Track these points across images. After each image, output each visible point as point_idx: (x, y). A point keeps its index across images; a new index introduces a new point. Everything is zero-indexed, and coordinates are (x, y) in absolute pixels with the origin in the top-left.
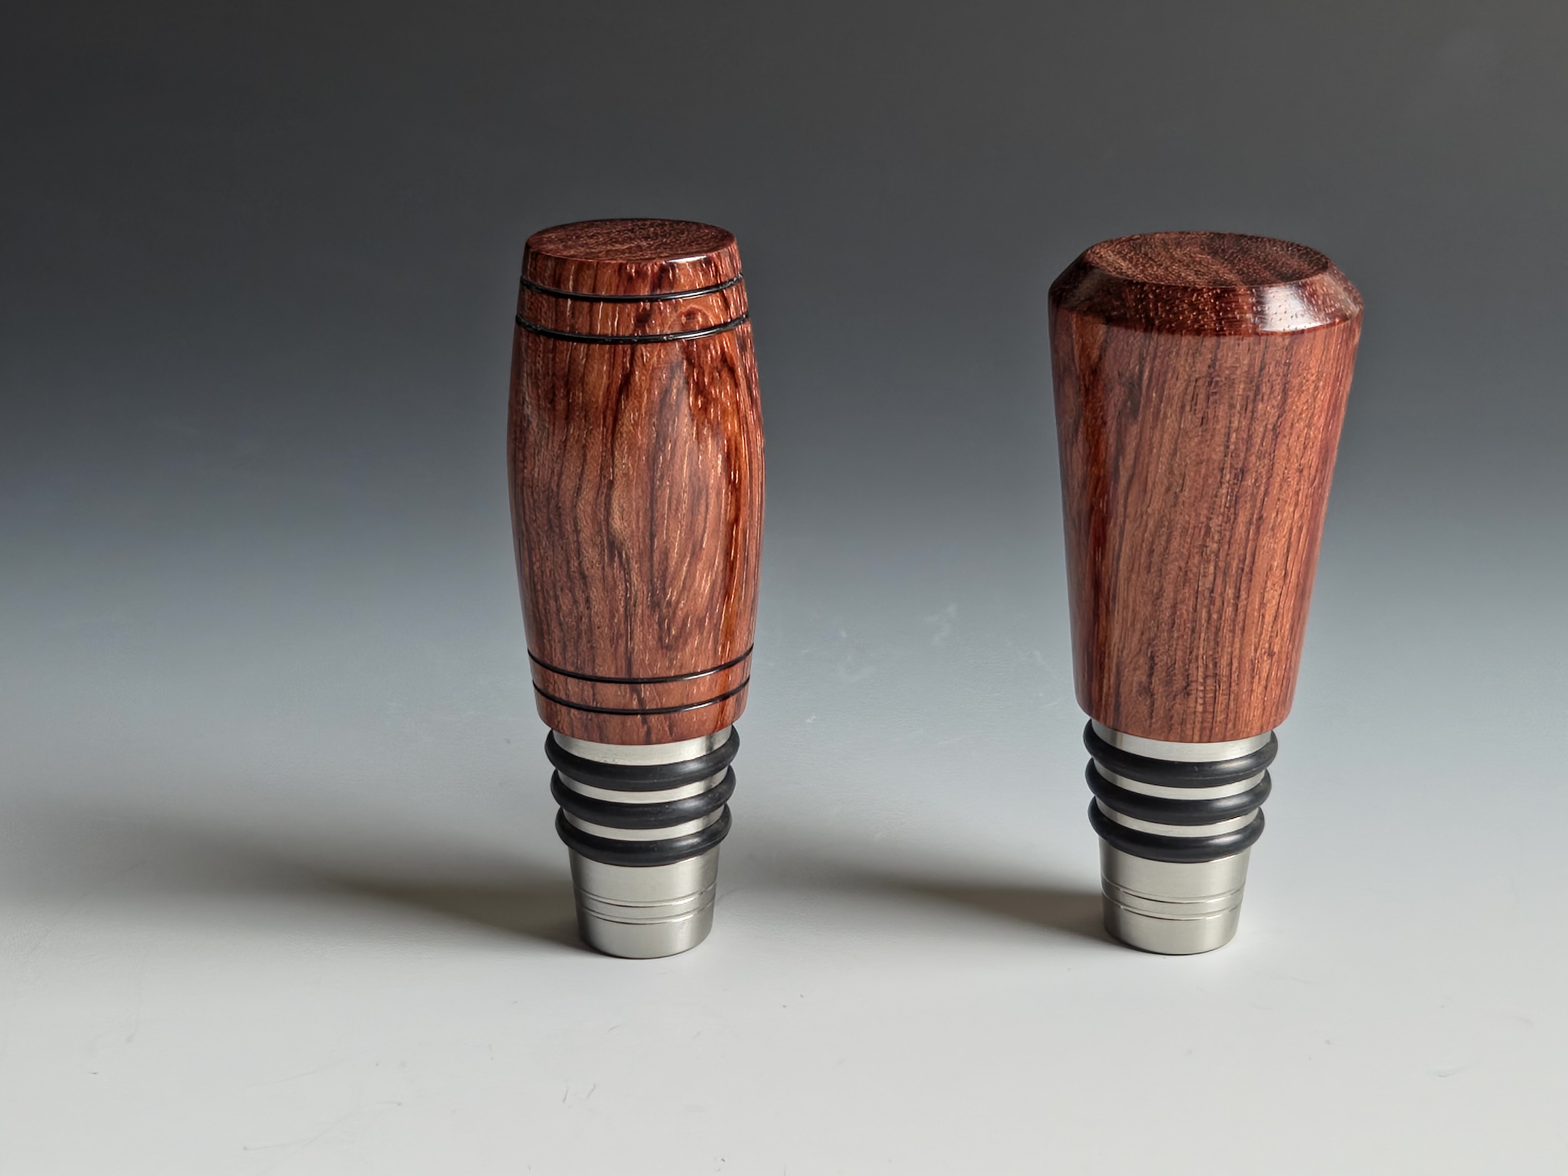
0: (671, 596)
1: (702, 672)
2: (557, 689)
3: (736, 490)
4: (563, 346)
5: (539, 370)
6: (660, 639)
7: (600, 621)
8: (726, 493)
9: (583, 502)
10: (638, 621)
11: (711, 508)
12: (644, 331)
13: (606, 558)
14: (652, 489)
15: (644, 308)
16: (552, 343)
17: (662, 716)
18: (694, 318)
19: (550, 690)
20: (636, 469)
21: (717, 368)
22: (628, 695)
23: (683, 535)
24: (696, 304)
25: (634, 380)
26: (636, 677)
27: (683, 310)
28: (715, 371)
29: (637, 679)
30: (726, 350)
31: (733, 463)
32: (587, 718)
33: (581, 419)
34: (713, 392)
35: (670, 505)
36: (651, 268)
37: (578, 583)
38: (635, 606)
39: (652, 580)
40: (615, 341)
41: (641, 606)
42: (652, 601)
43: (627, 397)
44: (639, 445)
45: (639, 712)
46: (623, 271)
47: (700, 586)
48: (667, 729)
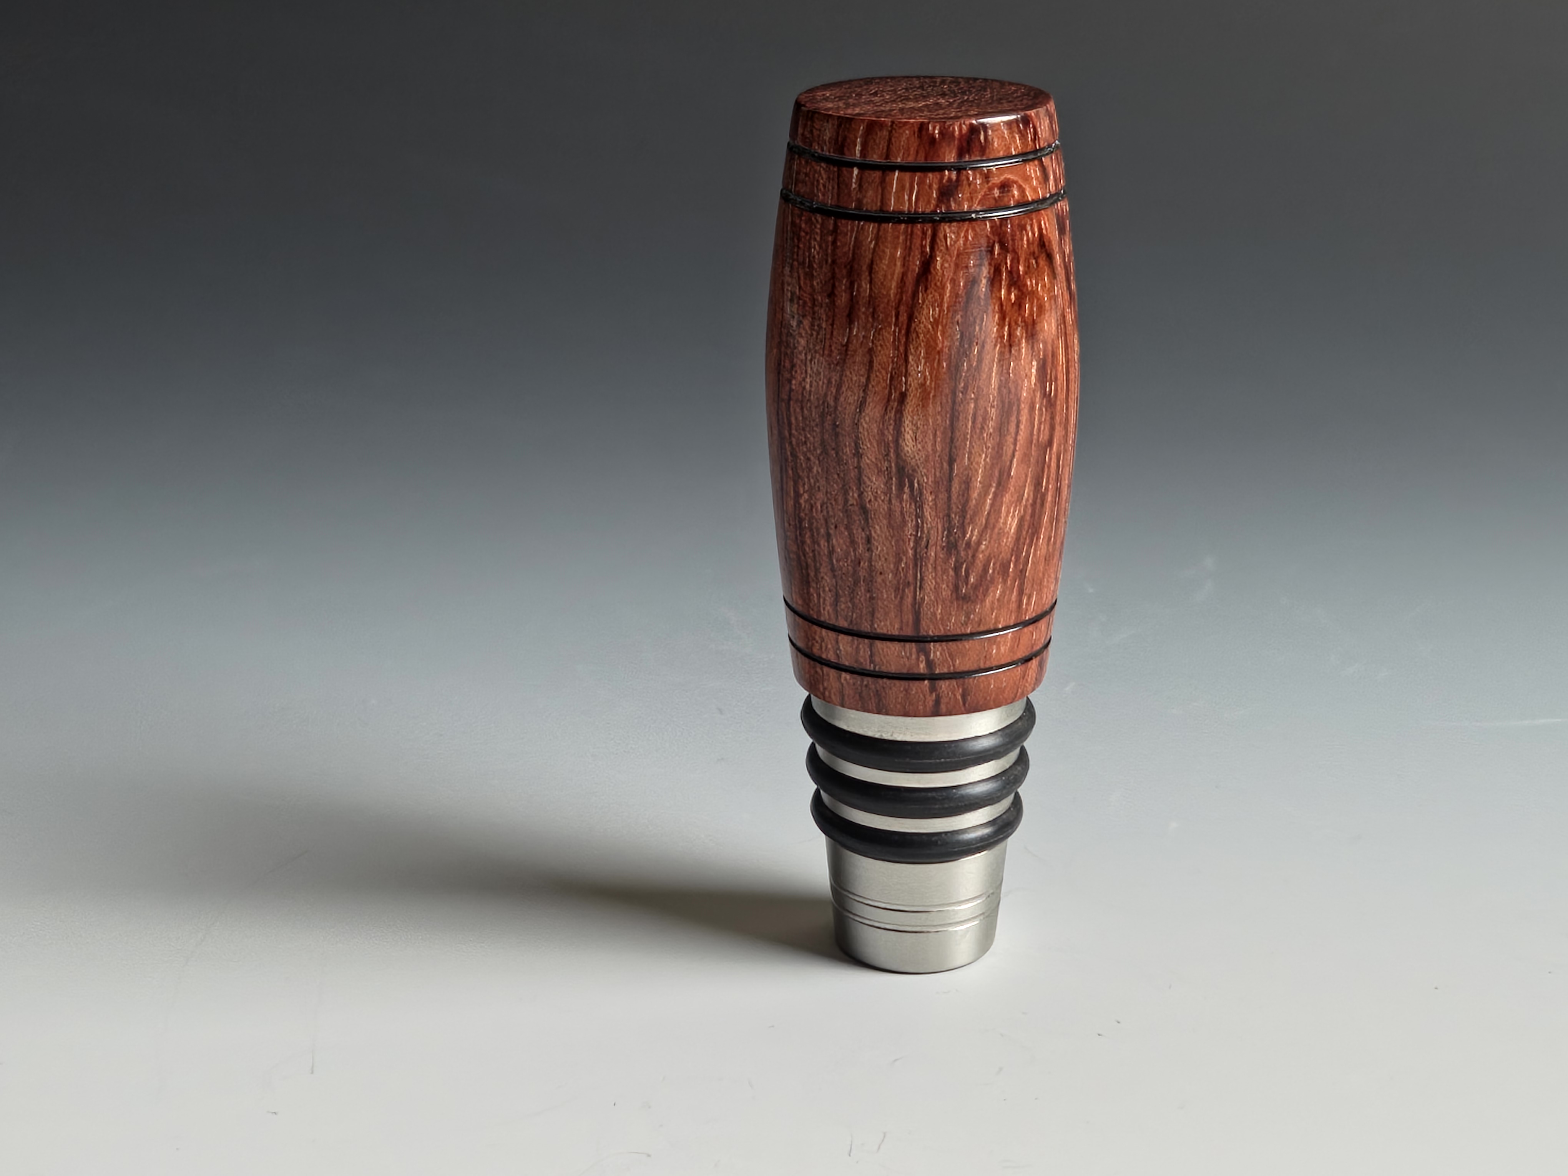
0: (971, 536)
1: (1003, 629)
2: (824, 649)
3: (1051, 405)
4: (847, 226)
5: (814, 257)
6: (956, 588)
7: (882, 565)
8: (1040, 409)
9: (867, 419)
10: (930, 566)
11: (1022, 427)
12: (948, 207)
13: (894, 488)
14: (954, 402)
15: (950, 179)
16: (832, 222)
17: (954, 682)
18: (1008, 191)
19: (816, 651)
20: (934, 379)
21: (1034, 253)
22: (914, 657)
23: (988, 460)
24: (1011, 173)
25: (935, 268)
26: (925, 634)
27: (996, 180)
28: (1032, 257)
29: (926, 637)
30: (1044, 231)
31: (1049, 372)
32: (861, 685)
33: (867, 317)
34: (1029, 283)
35: (974, 422)
36: (958, 128)
37: (857, 518)
38: (927, 547)
39: (949, 516)
40: (912, 219)
41: (934, 547)
42: (948, 542)
43: (926, 289)
44: (938, 349)
45: (927, 676)
46: (924, 133)
47: (1005, 523)
48: (959, 697)
